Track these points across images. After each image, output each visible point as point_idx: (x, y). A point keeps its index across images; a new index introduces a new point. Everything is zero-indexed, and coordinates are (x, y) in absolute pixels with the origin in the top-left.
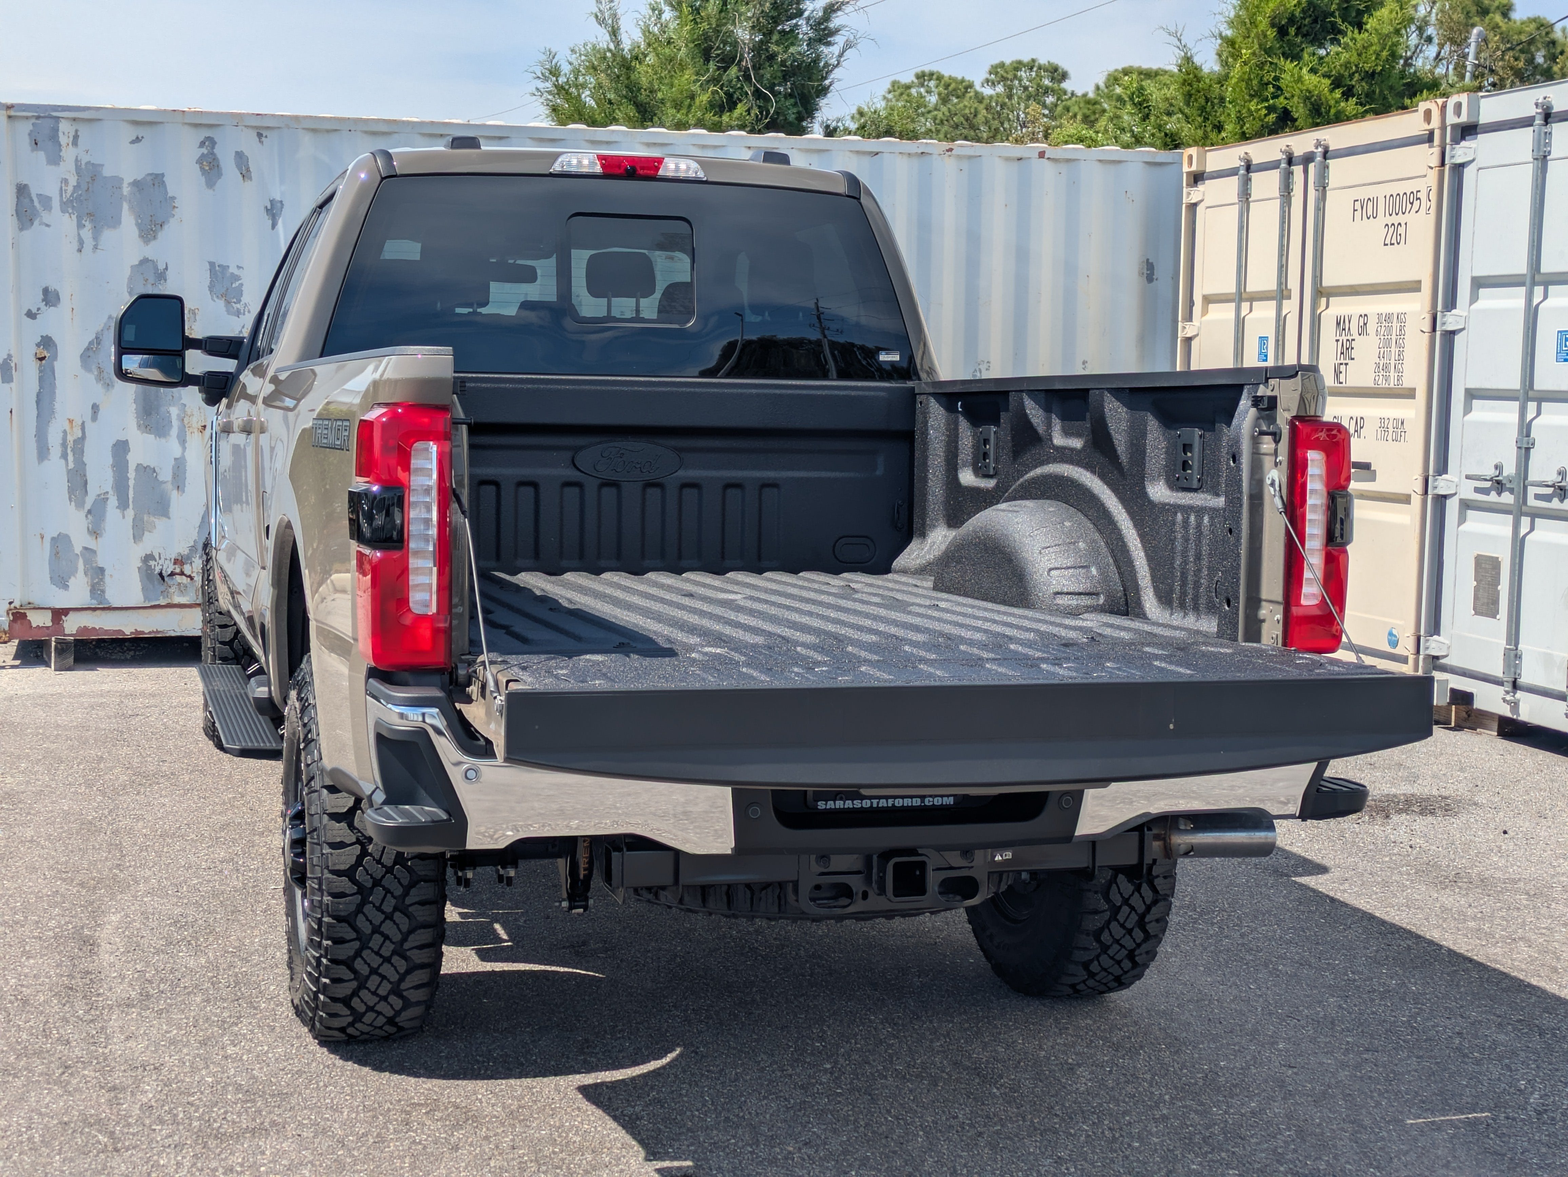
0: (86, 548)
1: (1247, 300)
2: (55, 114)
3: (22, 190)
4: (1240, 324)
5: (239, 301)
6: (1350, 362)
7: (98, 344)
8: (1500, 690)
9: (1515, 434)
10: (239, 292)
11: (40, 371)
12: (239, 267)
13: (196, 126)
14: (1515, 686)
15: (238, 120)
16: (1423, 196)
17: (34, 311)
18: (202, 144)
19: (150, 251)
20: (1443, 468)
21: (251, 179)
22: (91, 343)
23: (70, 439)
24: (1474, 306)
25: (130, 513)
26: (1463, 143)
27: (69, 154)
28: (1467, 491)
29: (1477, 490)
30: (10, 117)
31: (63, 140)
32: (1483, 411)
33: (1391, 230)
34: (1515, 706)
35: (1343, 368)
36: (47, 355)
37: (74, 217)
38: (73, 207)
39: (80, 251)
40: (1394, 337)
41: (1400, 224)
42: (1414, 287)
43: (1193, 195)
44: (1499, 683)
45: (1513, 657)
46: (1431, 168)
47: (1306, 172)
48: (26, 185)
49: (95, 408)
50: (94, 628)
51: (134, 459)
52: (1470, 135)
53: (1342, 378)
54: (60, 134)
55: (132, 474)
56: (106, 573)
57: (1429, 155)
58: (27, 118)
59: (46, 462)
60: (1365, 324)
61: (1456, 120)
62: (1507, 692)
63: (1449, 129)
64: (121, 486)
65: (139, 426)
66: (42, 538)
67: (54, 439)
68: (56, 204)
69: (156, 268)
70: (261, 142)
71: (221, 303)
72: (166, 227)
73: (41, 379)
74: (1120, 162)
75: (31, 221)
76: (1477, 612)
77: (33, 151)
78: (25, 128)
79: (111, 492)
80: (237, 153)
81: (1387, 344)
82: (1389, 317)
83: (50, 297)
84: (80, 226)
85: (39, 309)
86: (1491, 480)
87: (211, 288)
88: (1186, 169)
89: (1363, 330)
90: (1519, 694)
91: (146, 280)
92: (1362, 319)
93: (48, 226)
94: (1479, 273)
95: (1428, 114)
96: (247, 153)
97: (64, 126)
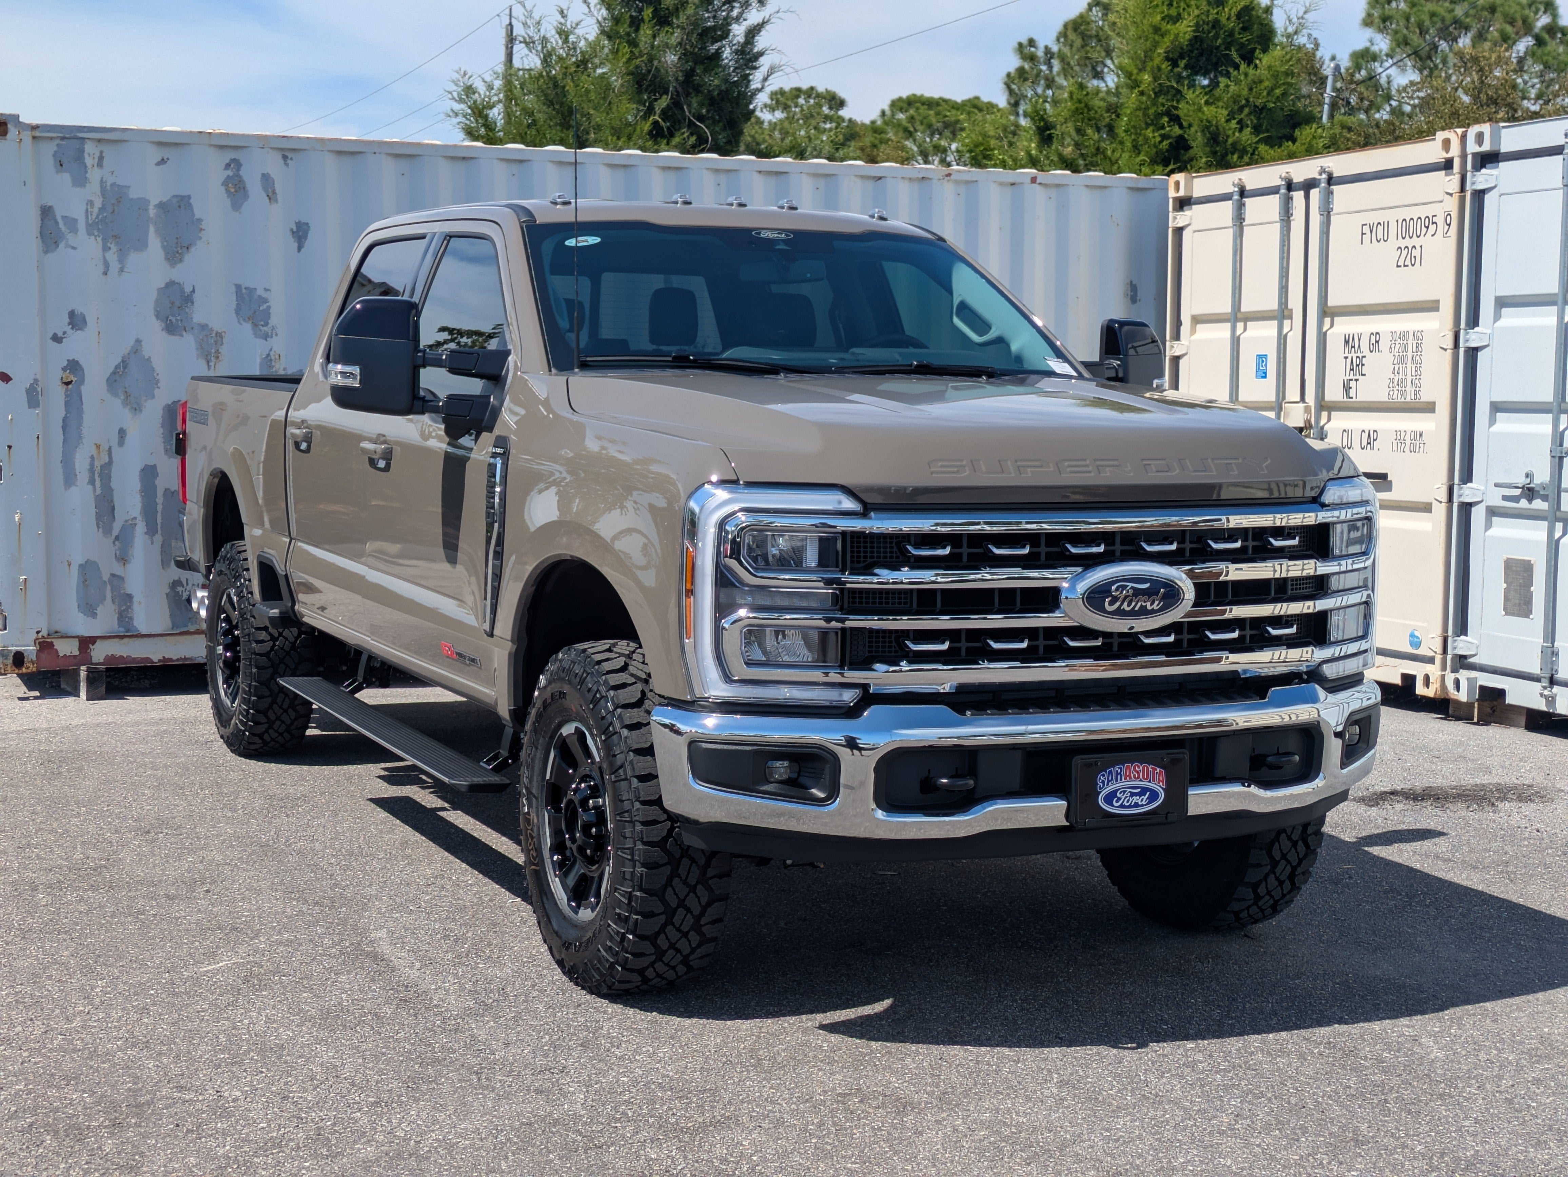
0: (113, 575)
1: (1240, 320)
2: (81, 135)
3: (46, 212)
4: (1236, 342)
5: (266, 324)
6: (1361, 378)
7: (125, 367)
8: (1537, 687)
9: (1548, 444)
10: (267, 314)
11: (67, 396)
12: (266, 290)
13: (222, 147)
14: (1553, 682)
15: (263, 141)
16: (1440, 220)
17: (60, 334)
18: (228, 166)
19: (177, 274)
20: (1467, 477)
21: (276, 201)
22: (117, 367)
23: (98, 464)
24: (1497, 324)
25: (158, 538)
26: (1484, 171)
27: (94, 175)
28: (1495, 499)
29: (1505, 498)
30: (34, 138)
31: (89, 161)
32: (1506, 424)
33: (1405, 252)
34: (1551, 700)
35: (1353, 384)
36: (74, 379)
37: (99, 239)
38: (99, 229)
39: (105, 273)
40: (1410, 354)
41: (1414, 247)
42: (1432, 306)
43: (1178, 219)
44: (1536, 679)
45: (1550, 654)
46: (1451, 195)
47: (1307, 197)
48: (50, 207)
49: (122, 433)
50: (121, 657)
51: (161, 484)
52: (1491, 162)
53: (1352, 393)
54: (86, 155)
55: (160, 499)
56: (135, 600)
57: (1451, 182)
58: (51, 138)
59: (73, 488)
60: (1377, 342)
61: (1477, 149)
62: (1545, 688)
63: (1470, 158)
64: (149, 511)
65: (166, 451)
66: (70, 565)
67: (81, 464)
68: (82, 225)
69: (182, 291)
70: (286, 164)
71: (248, 327)
72: (193, 249)
73: (67, 404)
74: (1105, 187)
75: (56, 244)
76: (1508, 612)
77: (57, 172)
78: (49, 149)
79: (139, 518)
80: (263, 175)
81: (1402, 360)
82: (1403, 335)
83: (76, 321)
84: (106, 249)
85: (65, 333)
86: (1523, 488)
87: (238, 311)
88: (1172, 194)
89: (1375, 347)
90: (1556, 689)
91: (173, 303)
92: (1373, 338)
93: (74, 248)
94: (1502, 292)
95: (1446, 144)
96: (272, 175)
97: (89, 147)
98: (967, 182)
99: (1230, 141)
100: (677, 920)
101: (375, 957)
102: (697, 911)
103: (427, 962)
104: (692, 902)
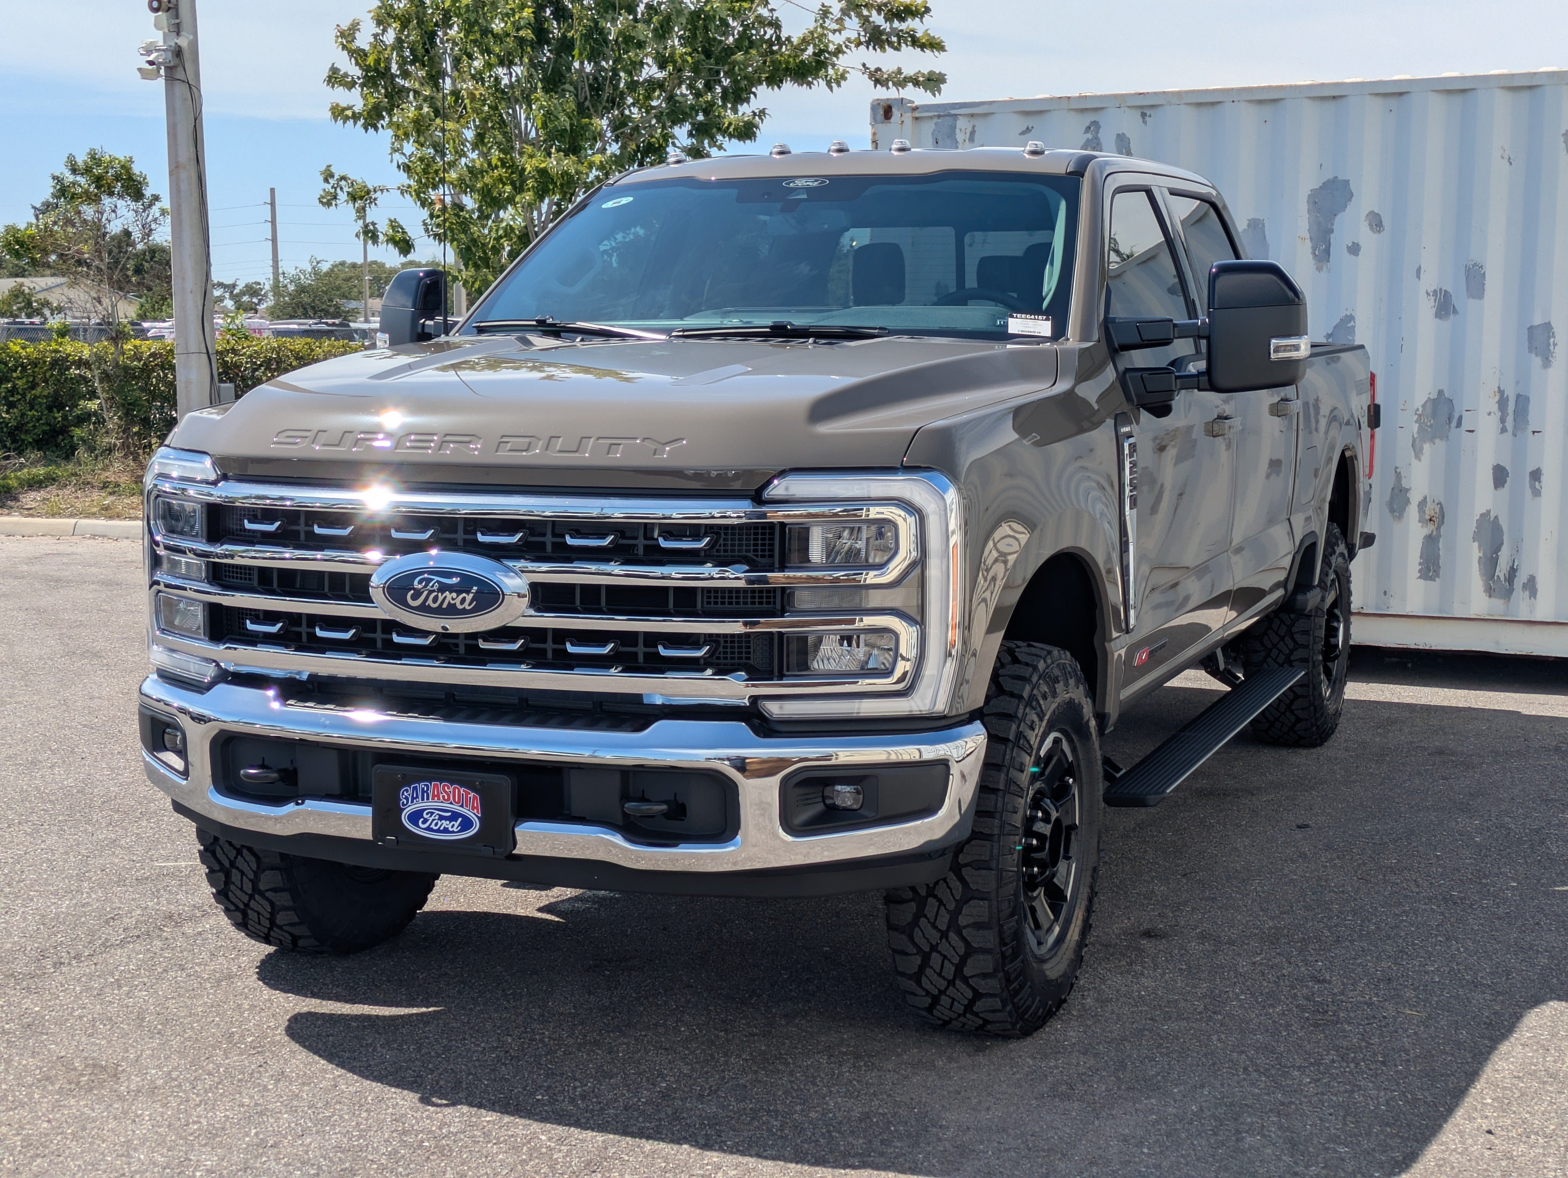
2: (953, 112)
13: (1083, 111)
15: (1120, 101)
18: (1088, 129)
31: (960, 136)
54: (958, 131)
58: (931, 118)
70: (1145, 122)
78: (927, 128)
80: (1118, 135)
96: (1128, 135)
97: (961, 123)
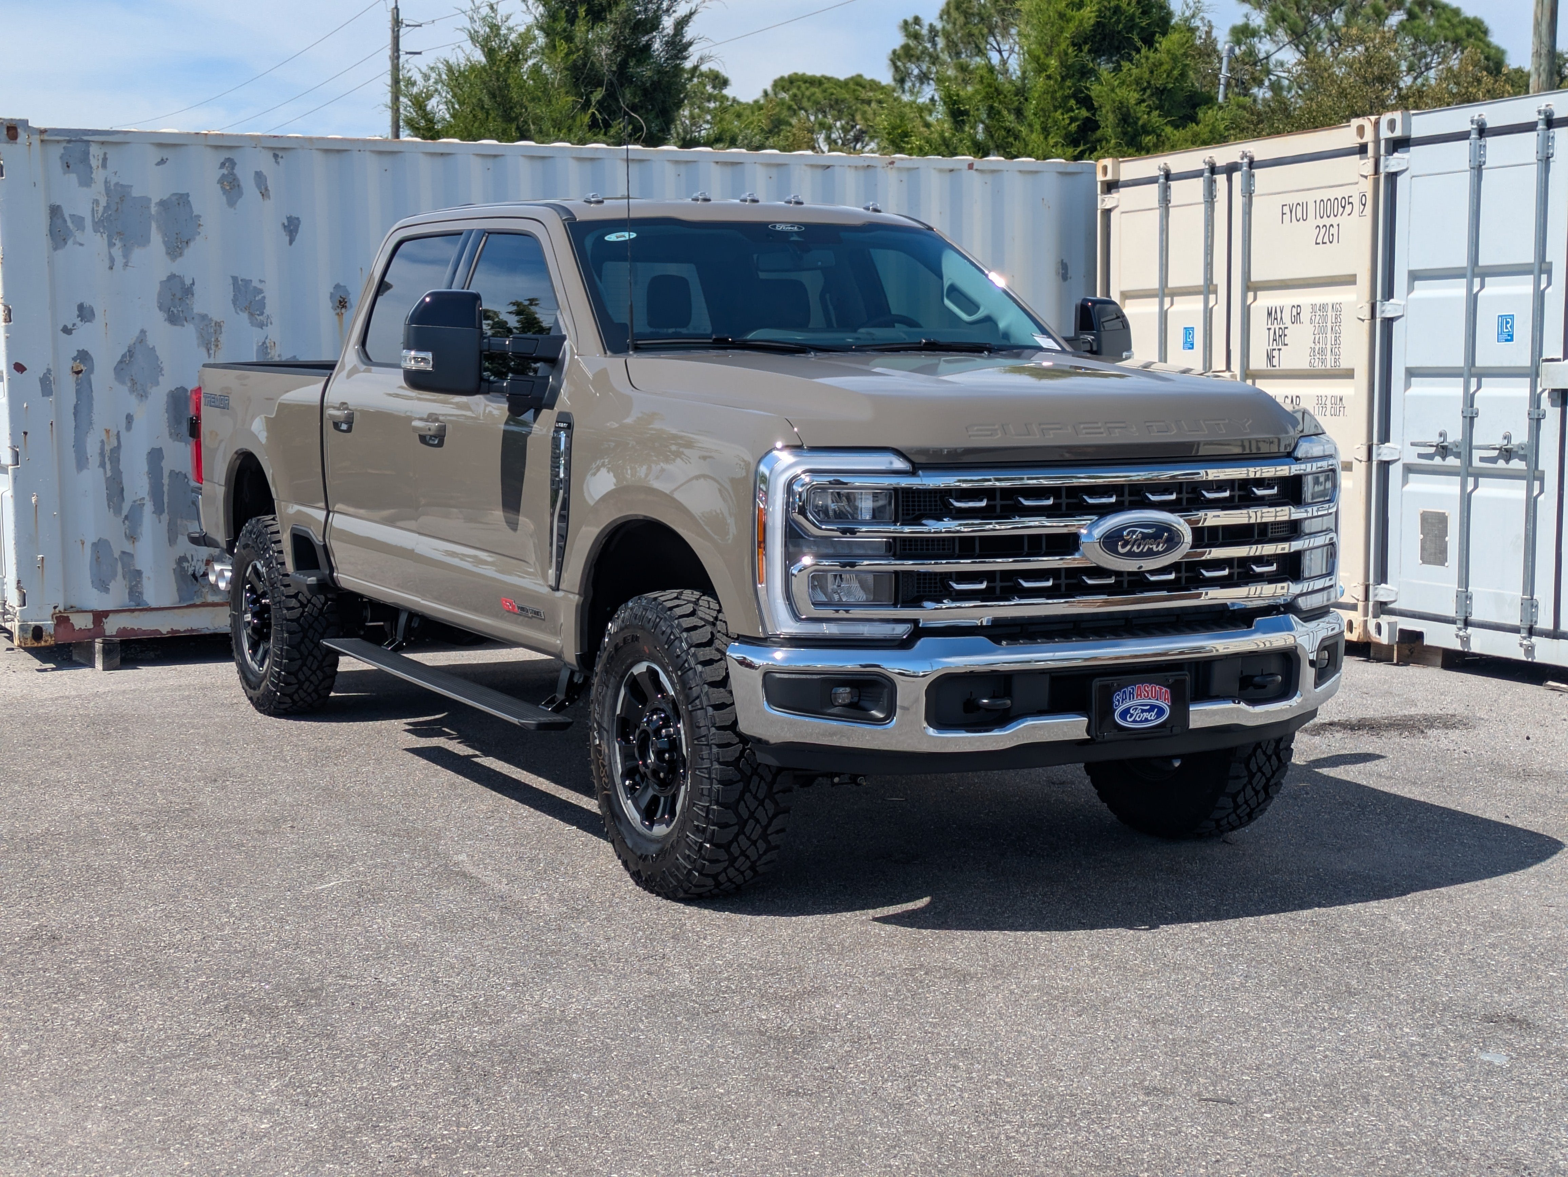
0: (123, 553)
1: (1168, 295)
2: (85, 138)
3: (55, 211)
4: (1164, 317)
5: (262, 314)
6: (1283, 348)
7: (131, 357)
8: (1453, 628)
9: (1460, 406)
10: (262, 304)
11: (77, 385)
12: (261, 281)
13: (217, 147)
14: (1467, 623)
15: (256, 141)
16: (1355, 200)
17: (70, 326)
18: (223, 165)
19: (177, 267)
20: (1385, 437)
21: (269, 197)
22: (124, 356)
23: (107, 448)
24: (1411, 296)
25: (165, 517)
26: (1396, 155)
27: (99, 175)
28: (1411, 456)
29: (1420, 456)
30: (42, 141)
31: (94, 163)
32: (1421, 388)
33: (1323, 231)
34: (1466, 640)
35: (1276, 353)
36: (84, 369)
37: (105, 236)
38: (104, 227)
39: (111, 268)
40: (1329, 325)
41: (1332, 225)
42: (1350, 280)
43: (1106, 201)
44: (1452, 621)
45: (1464, 598)
46: (1366, 177)
47: (1230, 180)
48: (59, 206)
49: (129, 418)
50: (133, 629)
51: (167, 465)
52: (1403, 147)
53: (1275, 362)
54: (91, 157)
55: (166, 481)
56: (144, 575)
57: (1366, 165)
58: (58, 142)
59: (85, 472)
60: (1298, 314)
61: (1390, 135)
62: (1460, 629)
63: (1383, 143)
64: (156, 492)
65: (171, 434)
66: (83, 544)
67: (92, 447)
68: (88, 223)
69: (183, 283)
70: (277, 163)
71: (244, 316)
72: (192, 244)
73: (78, 392)
74: (1036, 172)
75: (65, 241)
76: (1425, 560)
77: (64, 173)
78: (56, 152)
79: (147, 498)
80: (256, 173)
81: (1323, 330)
82: (1323, 307)
83: (85, 313)
84: (111, 245)
85: (74, 325)
86: (1437, 446)
87: (235, 301)
88: (1100, 177)
89: (1296, 318)
90: (1470, 630)
91: (174, 295)
92: (1294, 310)
93: (81, 245)
94: (1415, 267)
95: (1361, 130)
96: (265, 173)
97: (94, 150)
98: (909, 170)
99: (1140, 123)
100: (747, 830)
101: (464, 875)
102: (764, 822)
103: (512, 879)
104: (760, 814)
